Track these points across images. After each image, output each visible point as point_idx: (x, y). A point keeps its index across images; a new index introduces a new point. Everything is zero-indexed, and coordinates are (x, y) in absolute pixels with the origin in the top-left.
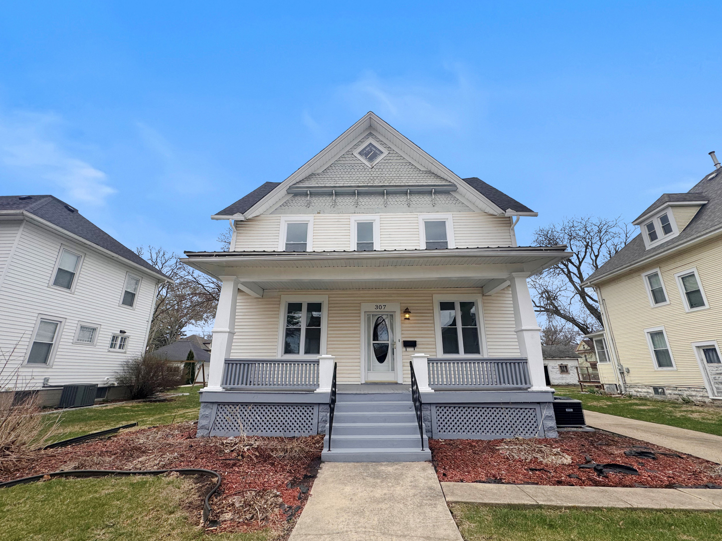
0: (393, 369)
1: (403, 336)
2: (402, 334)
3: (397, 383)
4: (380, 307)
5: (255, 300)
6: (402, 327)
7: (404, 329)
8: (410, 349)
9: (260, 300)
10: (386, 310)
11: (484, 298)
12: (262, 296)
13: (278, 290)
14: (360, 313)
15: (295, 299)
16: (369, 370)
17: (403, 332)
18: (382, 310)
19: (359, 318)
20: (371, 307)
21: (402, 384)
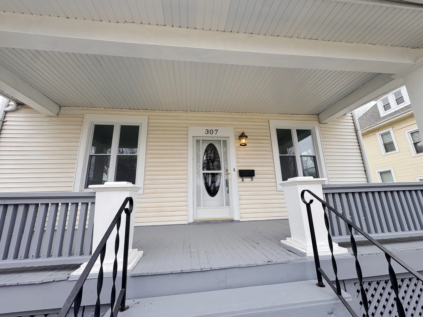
0: (228, 204)
1: (239, 164)
2: (238, 162)
3: (232, 221)
4: (211, 131)
5: (47, 119)
6: (237, 154)
7: (239, 156)
8: (247, 180)
9: (54, 119)
10: (217, 135)
11: (322, 125)
12: (58, 115)
13: (81, 108)
14: (187, 138)
15: (104, 120)
16: (198, 205)
17: (238, 160)
18: (214, 135)
19: (186, 144)
20: (201, 132)
21: (239, 221)
